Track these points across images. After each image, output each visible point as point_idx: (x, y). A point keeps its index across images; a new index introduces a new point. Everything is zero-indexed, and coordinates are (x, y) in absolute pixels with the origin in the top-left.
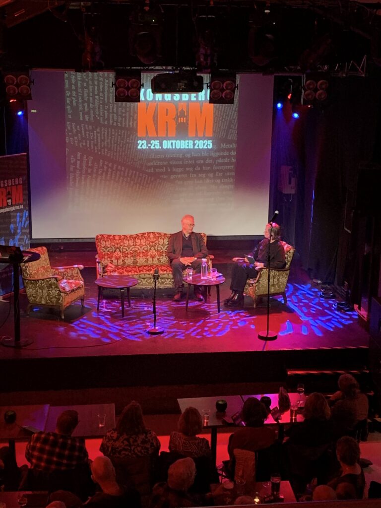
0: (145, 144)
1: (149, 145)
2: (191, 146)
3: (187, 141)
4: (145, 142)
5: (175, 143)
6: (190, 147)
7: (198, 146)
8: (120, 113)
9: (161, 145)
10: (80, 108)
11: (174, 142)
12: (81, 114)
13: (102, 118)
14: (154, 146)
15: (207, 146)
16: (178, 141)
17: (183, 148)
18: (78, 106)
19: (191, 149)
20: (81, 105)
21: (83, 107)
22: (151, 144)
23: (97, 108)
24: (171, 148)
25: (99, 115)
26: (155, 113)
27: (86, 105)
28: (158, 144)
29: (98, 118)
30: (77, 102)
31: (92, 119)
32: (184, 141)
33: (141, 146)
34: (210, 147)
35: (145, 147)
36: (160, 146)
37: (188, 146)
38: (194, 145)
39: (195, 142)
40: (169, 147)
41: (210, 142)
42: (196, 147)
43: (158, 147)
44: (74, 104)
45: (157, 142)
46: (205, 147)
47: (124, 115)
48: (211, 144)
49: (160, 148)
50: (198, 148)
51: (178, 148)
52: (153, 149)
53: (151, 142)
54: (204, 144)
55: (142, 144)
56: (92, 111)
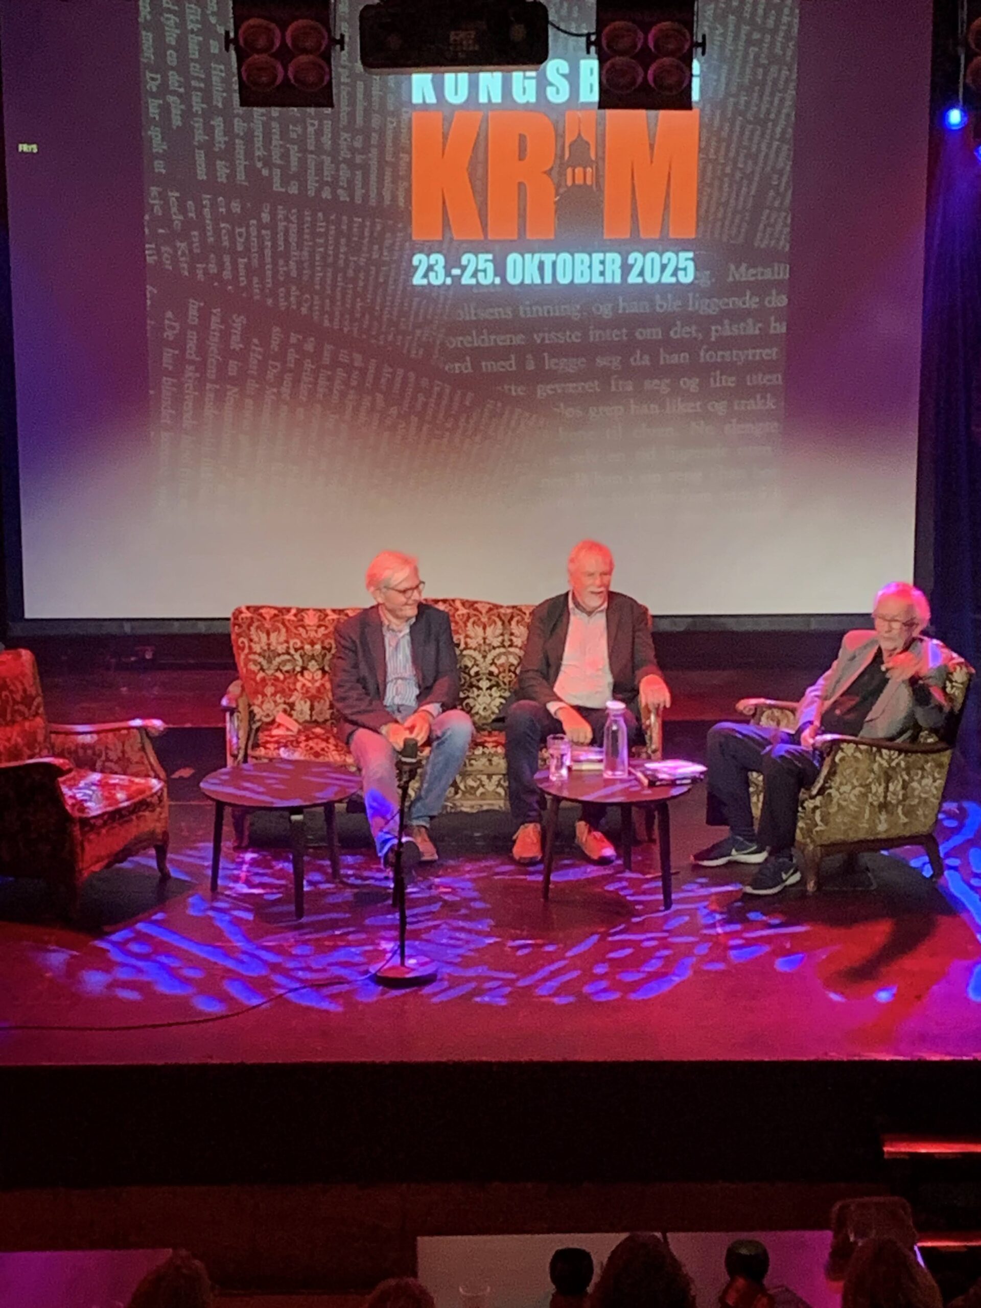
0: (440, 268)
1: (456, 272)
2: (614, 276)
3: (598, 257)
4: (438, 259)
5: (554, 264)
6: (609, 280)
7: (641, 274)
8: (345, 154)
9: (500, 270)
10: (200, 136)
11: (548, 258)
12: (200, 157)
13: (277, 172)
14: (475, 275)
15: (675, 274)
16: (565, 256)
17: (585, 280)
18: (187, 130)
19: (613, 285)
20: (198, 124)
21: (209, 130)
22: (464, 268)
23: (259, 133)
24: (538, 281)
25: (267, 162)
26: (475, 148)
27: (218, 122)
28: (490, 267)
29: (265, 172)
30: (187, 114)
31: (241, 176)
32: (585, 257)
33: (426, 276)
34: (687, 278)
35: (438, 278)
36: (496, 275)
37: (602, 273)
38: (626, 269)
39: (631, 260)
40: (532, 277)
41: (685, 259)
42: (633, 279)
43: (488, 279)
44: (177, 122)
45: (484, 261)
46: (668, 279)
47: (359, 159)
48: (691, 266)
49: (498, 281)
50: (640, 280)
51: (563, 280)
52: (470, 287)
53: (464, 260)
54: (664, 267)
55: (430, 268)
56: (239, 143)
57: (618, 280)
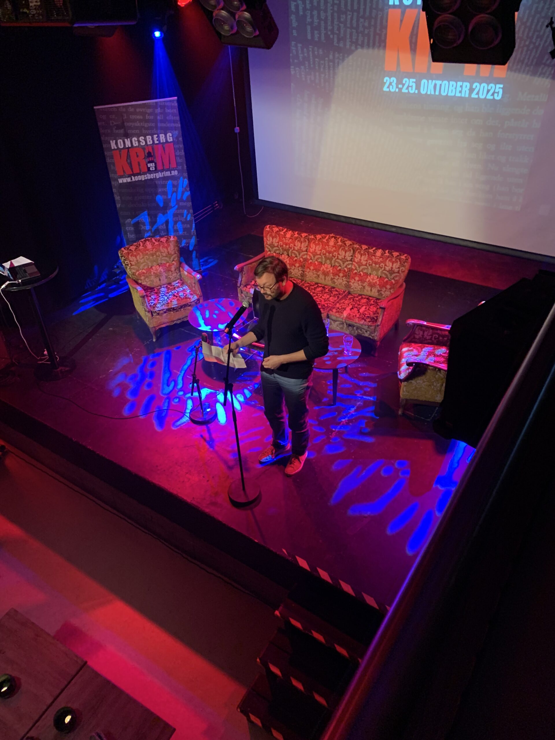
0: (394, 84)
1: (400, 86)
2: (465, 93)
3: (460, 84)
4: (394, 79)
5: (441, 85)
6: (463, 95)
7: (478, 93)
8: (361, 29)
9: (418, 87)
10: (309, 20)
11: (438, 82)
12: (309, 28)
13: (336, 36)
14: (407, 88)
15: (493, 94)
16: (446, 82)
17: (453, 94)
18: (305, 16)
19: (465, 98)
20: (308, 13)
21: (312, 17)
22: (404, 85)
23: (329, 18)
24: (433, 93)
25: (332, 31)
26: (413, 29)
27: (315, 13)
28: (414, 85)
29: (331, 36)
30: (305, 9)
31: (323, 38)
32: (454, 83)
33: (388, 87)
34: (498, 97)
35: (393, 89)
36: (416, 89)
37: (460, 92)
38: (471, 90)
39: (474, 87)
40: (431, 91)
41: (499, 88)
42: (474, 95)
43: (413, 90)
44: (301, 13)
45: (412, 82)
46: (489, 97)
47: (366, 32)
48: (501, 91)
49: (416, 92)
50: (476, 96)
51: (444, 94)
52: (405, 93)
53: (404, 82)
54: (488, 91)
55: (391, 84)
56: (322, 23)
57: (467, 96)
